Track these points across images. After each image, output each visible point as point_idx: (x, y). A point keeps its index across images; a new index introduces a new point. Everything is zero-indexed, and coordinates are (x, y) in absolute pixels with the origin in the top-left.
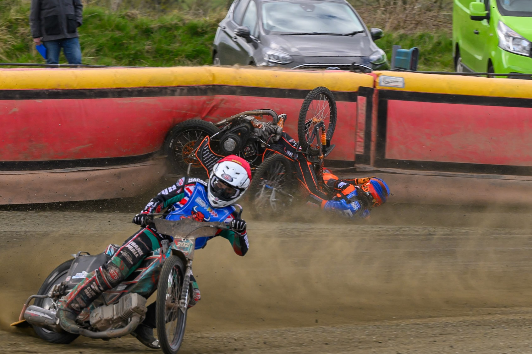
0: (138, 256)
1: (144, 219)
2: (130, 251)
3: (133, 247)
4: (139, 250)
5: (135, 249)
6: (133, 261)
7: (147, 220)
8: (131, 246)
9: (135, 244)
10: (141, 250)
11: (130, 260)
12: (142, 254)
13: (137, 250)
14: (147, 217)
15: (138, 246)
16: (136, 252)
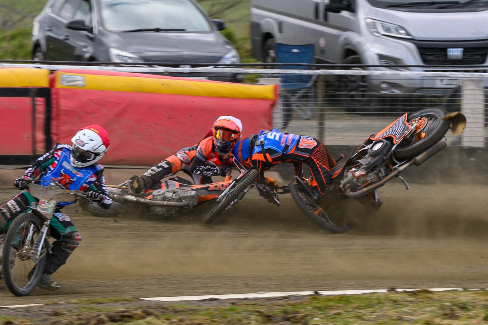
0: (15, 212)
1: (22, 183)
2: (8, 207)
3: (12, 204)
4: (17, 207)
5: (14, 206)
6: (10, 215)
7: (24, 184)
8: (11, 204)
9: (14, 202)
10: (18, 207)
11: (8, 215)
12: (20, 210)
13: (15, 206)
14: (24, 182)
15: (16, 204)
16: (14, 209)
